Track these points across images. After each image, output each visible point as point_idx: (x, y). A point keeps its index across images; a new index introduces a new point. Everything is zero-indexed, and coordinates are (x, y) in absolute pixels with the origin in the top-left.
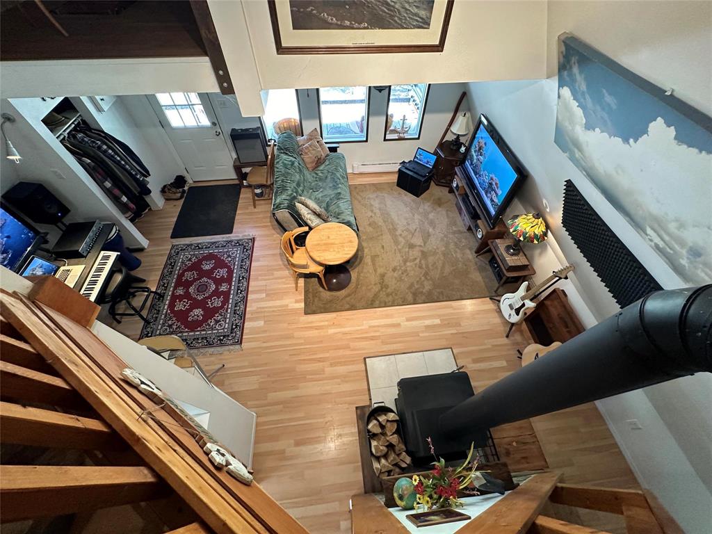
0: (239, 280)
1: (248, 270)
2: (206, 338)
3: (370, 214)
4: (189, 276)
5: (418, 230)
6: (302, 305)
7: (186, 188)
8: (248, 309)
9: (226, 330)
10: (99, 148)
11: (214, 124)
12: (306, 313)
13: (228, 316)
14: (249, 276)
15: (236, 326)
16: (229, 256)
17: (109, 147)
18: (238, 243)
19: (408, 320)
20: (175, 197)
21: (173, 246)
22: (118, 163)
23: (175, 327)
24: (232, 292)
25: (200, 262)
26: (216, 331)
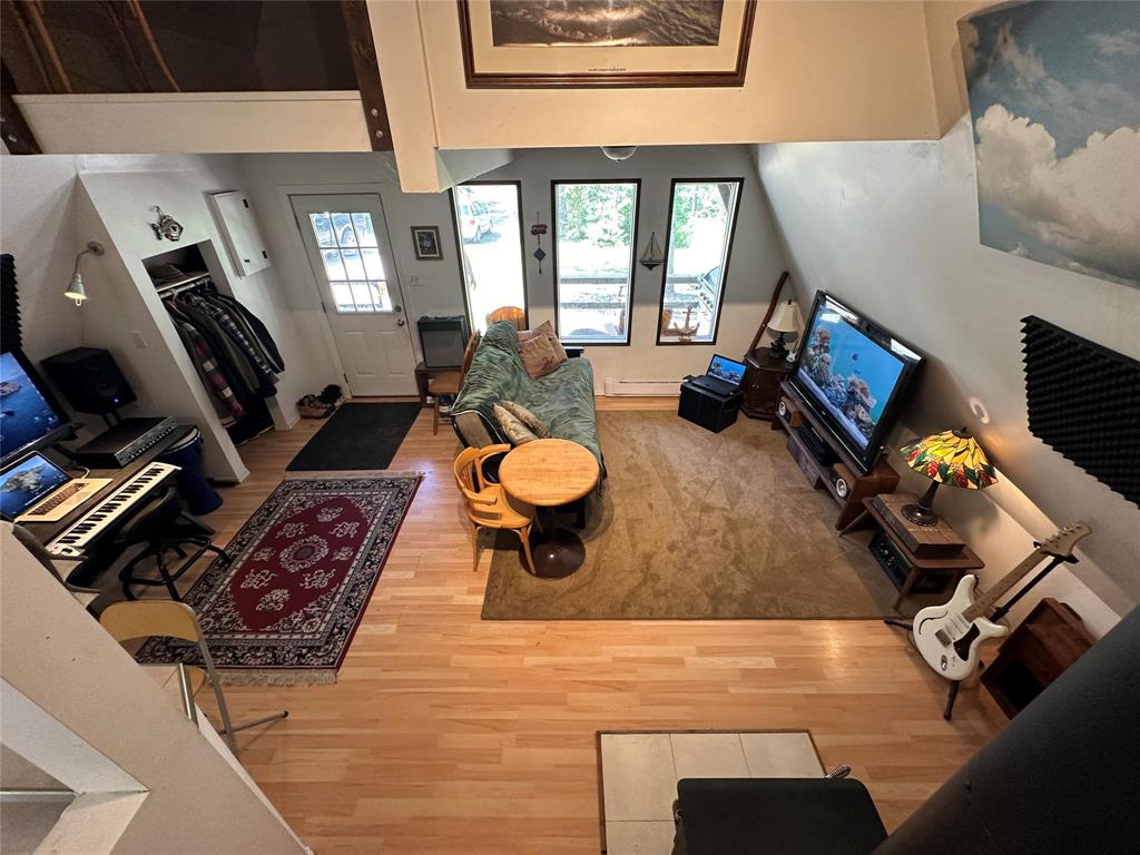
0: (375, 544)
1: (396, 529)
2: (275, 648)
3: (630, 453)
4: (290, 530)
5: (718, 482)
6: (480, 599)
7: (338, 404)
8: (373, 598)
9: (318, 636)
10: (218, 318)
11: (397, 309)
12: (485, 616)
13: (332, 609)
14: (395, 538)
15: (342, 628)
16: (370, 503)
17: (233, 319)
18: (393, 484)
19: (702, 652)
20: (316, 414)
21: (284, 482)
22: (238, 342)
23: (225, 620)
24: (354, 564)
25: (318, 509)
26: (298, 637)
